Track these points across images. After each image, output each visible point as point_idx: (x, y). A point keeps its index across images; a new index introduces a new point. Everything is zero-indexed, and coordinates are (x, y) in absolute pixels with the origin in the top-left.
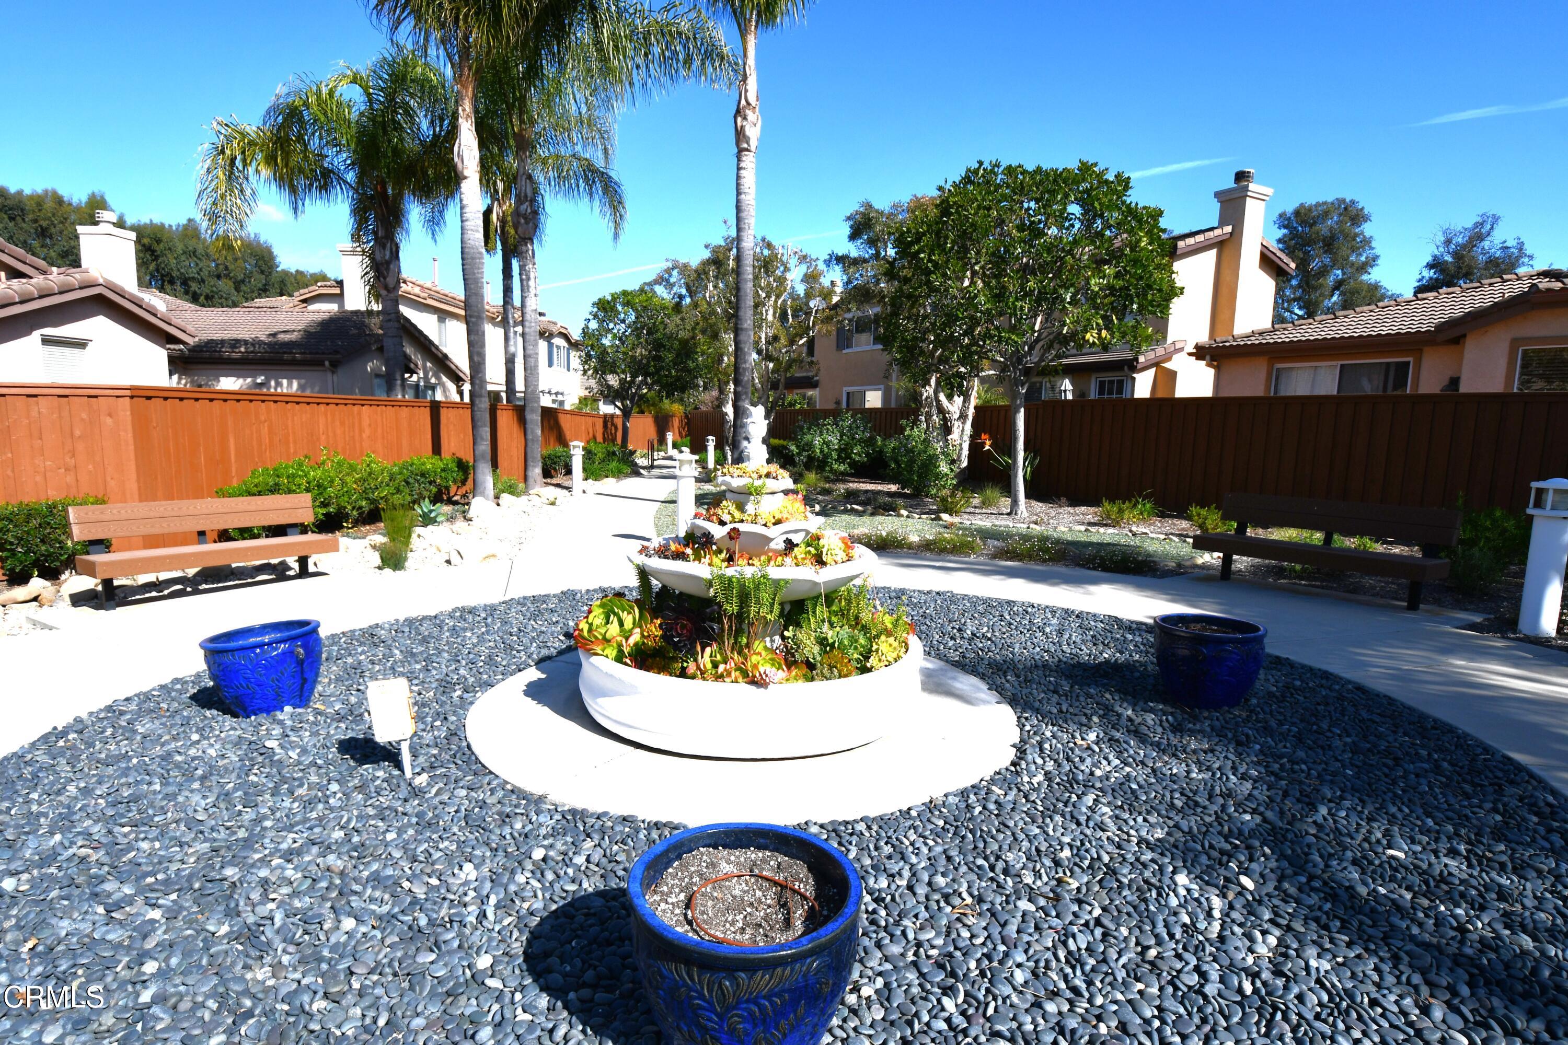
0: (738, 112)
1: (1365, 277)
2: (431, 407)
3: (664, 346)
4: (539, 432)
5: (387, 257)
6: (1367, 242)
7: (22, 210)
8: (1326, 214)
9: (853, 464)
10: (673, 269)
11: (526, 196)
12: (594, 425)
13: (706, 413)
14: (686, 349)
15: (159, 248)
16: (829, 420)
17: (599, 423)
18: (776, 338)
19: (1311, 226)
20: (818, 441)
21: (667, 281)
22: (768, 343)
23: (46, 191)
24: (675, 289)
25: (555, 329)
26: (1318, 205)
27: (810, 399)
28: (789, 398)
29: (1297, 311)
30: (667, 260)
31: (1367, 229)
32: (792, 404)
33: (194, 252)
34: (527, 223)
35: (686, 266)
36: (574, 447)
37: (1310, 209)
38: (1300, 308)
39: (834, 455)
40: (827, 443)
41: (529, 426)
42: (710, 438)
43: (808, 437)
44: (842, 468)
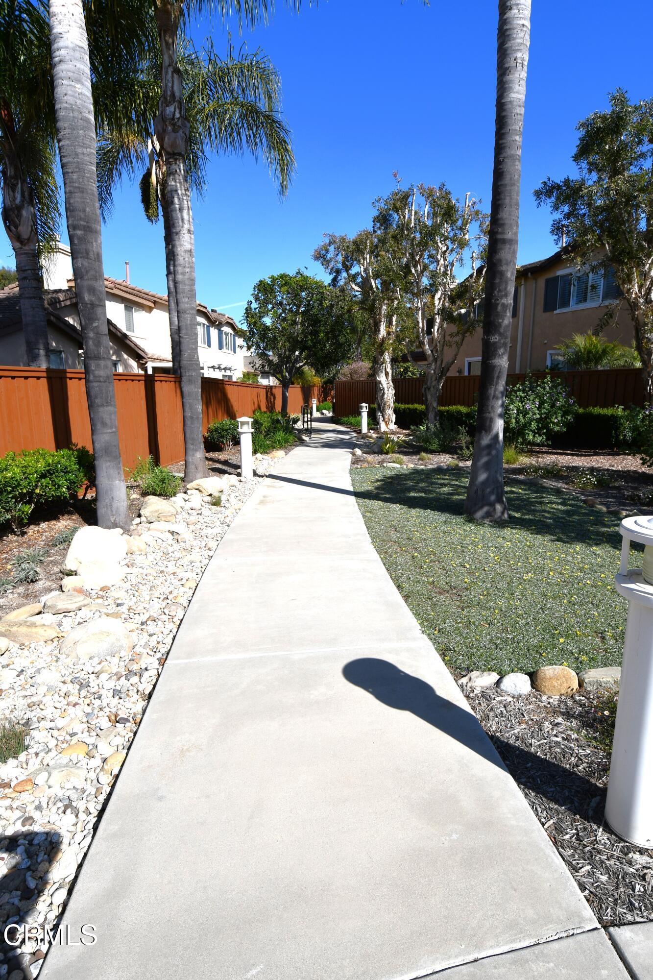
2: (49, 379)
3: (320, 321)
4: (200, 408)
5: (18, 201)
10: (330, 245)
11: (173, 95)
12: (258, 396)
13: (345, 383)
17: (263, 393)
21: (324, 257)
24: (332, 264)
25: (223, 320)
30: (325, 235)
34: (175, 131)
35: (343, 239)
36: (243, 423)
41: (187, 400)
42: (364, 405)
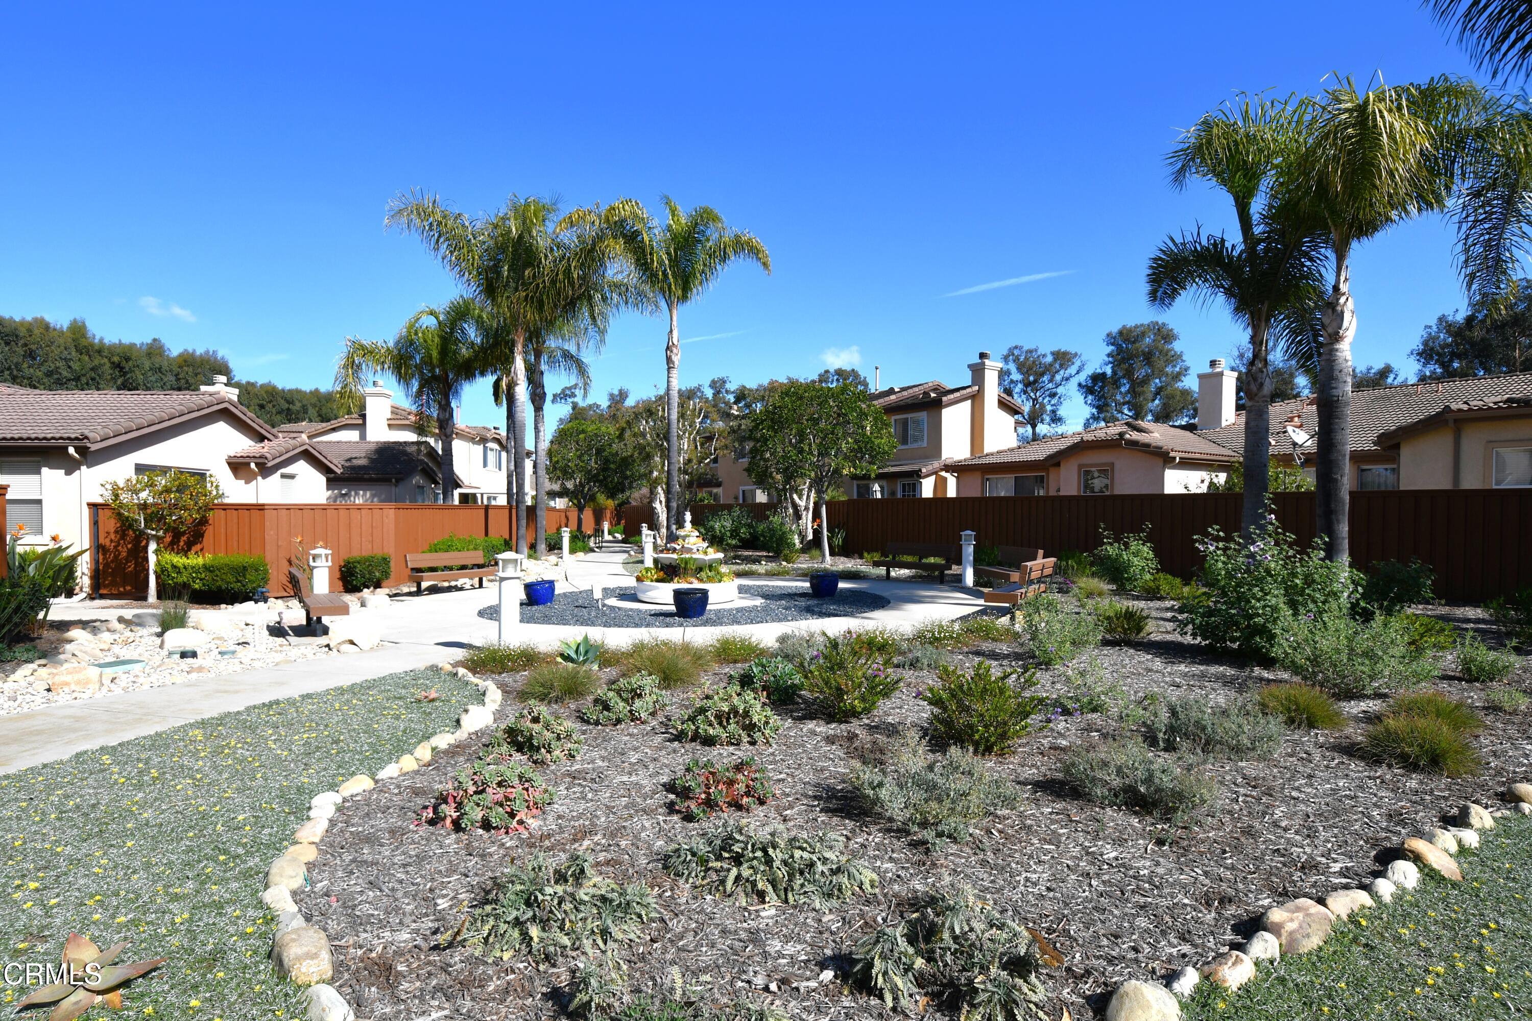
0: (668, 348)
1: (1180, 384)
6: (1178, 357)
7: (17, 336)
8: (1143, 334)
9: (741, 540)
12: (560, 517)
13: (637, 507)
14: (626, 462)
15: (127, 366)
16: (725, 512)
17: (563, 516)
18: (690, 461)
19: (1134, 342)
20: (717, 526)
22: (685, 464)
23: (36, 320)
26: (1136, 327)
27: (716, 494)
28: (700, 496)
29: (1126, 411)
31: (1177, 346)
32: (701, 500)
33: (160, 369)
36: (564, 531)
37: (1130, 331)
38: (1130, 410)
39: (728, 534)
40: (723, 526)
41: (539, 519)
43: (711, 523)
44: (734, 542)
